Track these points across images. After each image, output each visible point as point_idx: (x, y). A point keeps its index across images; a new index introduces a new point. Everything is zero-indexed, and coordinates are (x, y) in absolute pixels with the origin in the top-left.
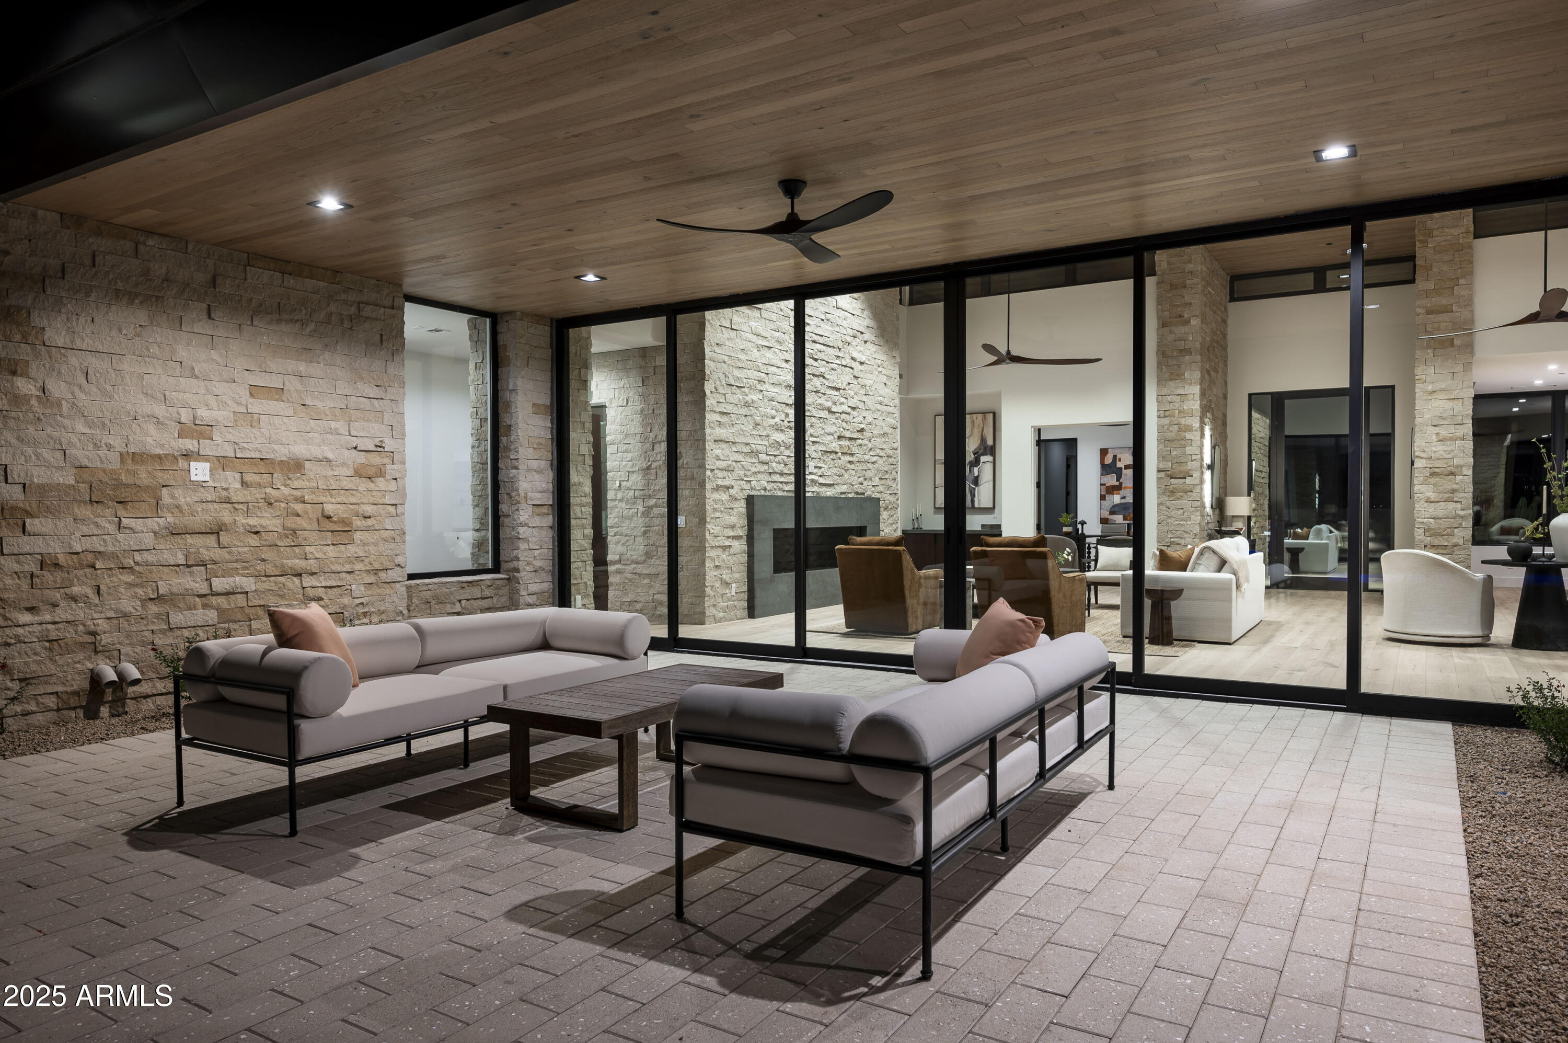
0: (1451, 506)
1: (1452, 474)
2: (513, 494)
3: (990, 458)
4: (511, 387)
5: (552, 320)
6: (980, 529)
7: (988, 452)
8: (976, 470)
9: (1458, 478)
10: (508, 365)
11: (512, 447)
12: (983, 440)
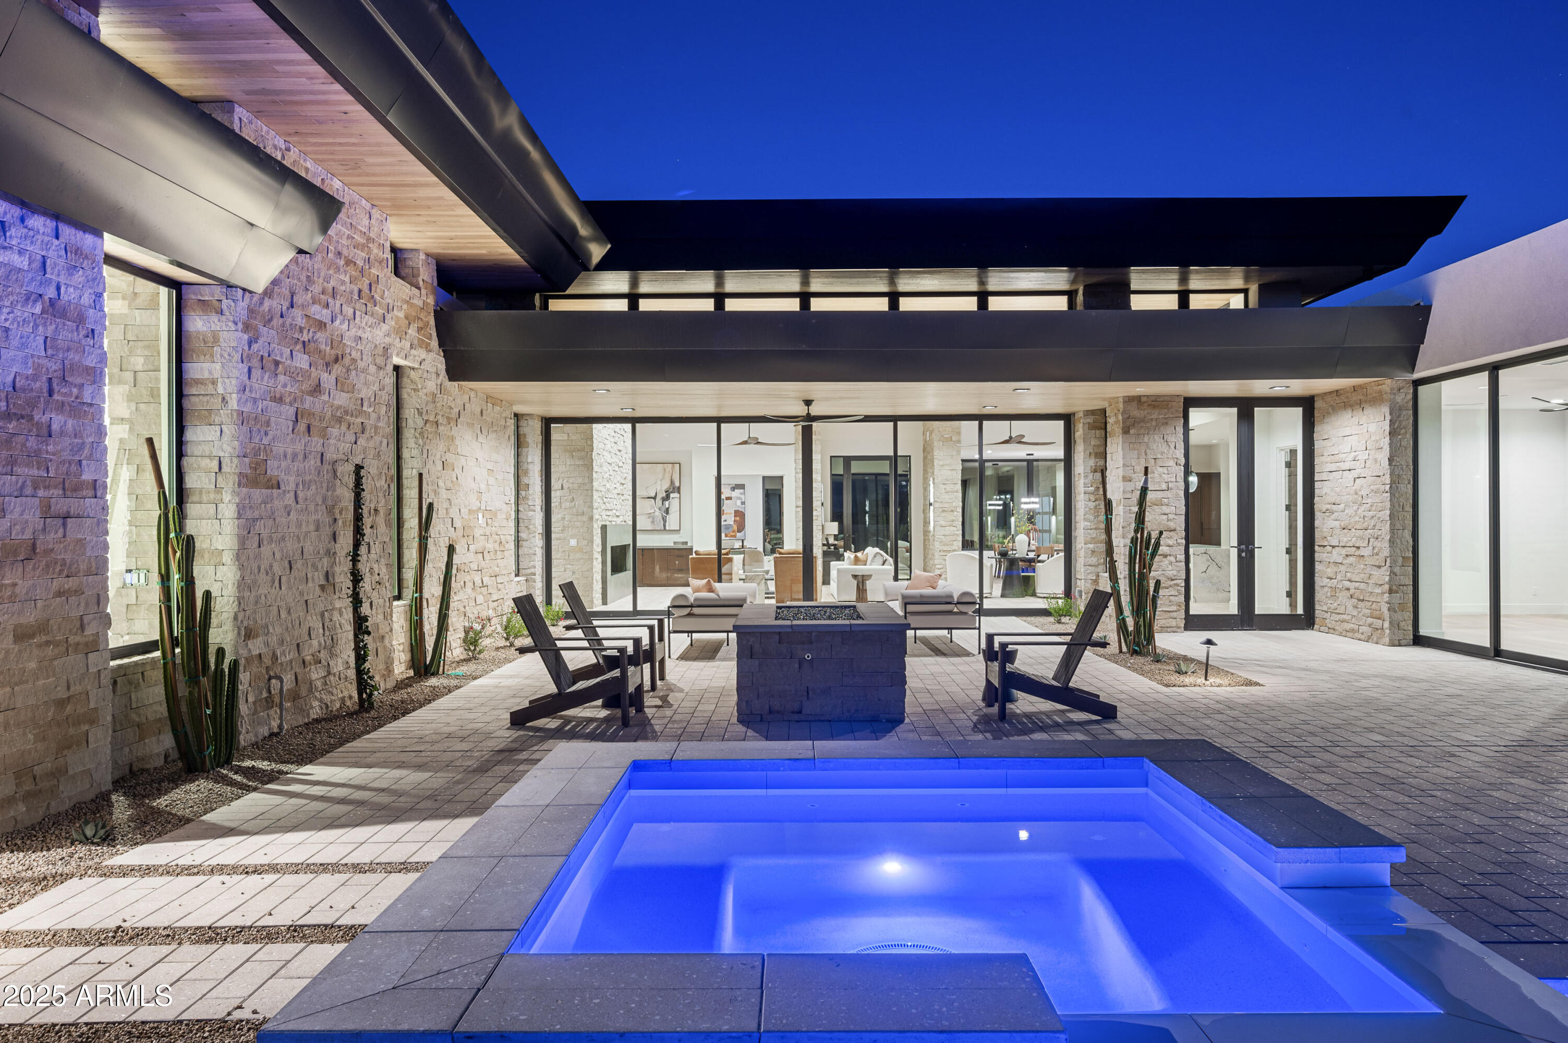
0: (952, 528)
1: (952, 511)
2: (531, 527)
3: (677, 495)
4: (529, 460)
5: (542, 418)
6: (672, 545)
7: (676, 490)
8: (667, 503)
9: (955, 513)
10: (528, 447)
11: (530, 498)
12: (672, 482)
